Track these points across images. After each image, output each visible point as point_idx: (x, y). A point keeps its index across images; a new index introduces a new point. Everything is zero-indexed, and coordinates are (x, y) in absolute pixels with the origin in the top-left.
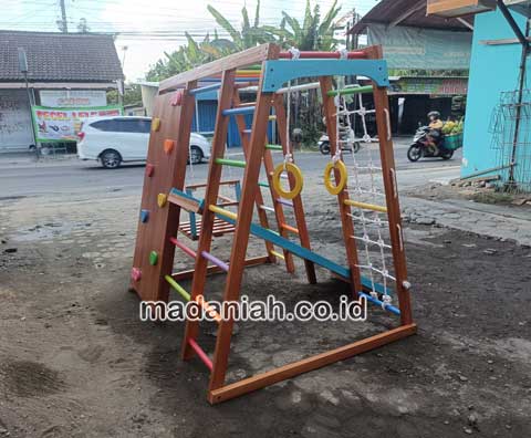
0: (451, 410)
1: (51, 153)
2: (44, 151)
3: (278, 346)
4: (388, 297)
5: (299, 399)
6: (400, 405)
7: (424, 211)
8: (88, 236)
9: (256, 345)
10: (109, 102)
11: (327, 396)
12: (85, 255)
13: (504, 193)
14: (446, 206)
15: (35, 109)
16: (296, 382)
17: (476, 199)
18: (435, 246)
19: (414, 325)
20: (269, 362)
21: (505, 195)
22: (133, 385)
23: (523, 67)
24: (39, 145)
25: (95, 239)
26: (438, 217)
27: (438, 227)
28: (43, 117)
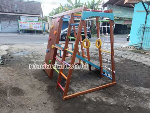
0: (124, 104)
1: (23, 33)
2: (21, 32)
3: (81, 86)
4: (110, 75)
5: (86, 100)
6: (111, 102)
7: (119, 54)
8: (32, 55)
9: (75, 86)
10: (39, 20)
11: (93, 99)
12: (32, 60)
13: (139, 50)
14: (124, 53)
15: (19, 21)
16: (85, 95)
17: (132, 51)
18: (121, 63)
19: (115, 82)
20: (79, 90)
22: (43, 94)
23: (146, 18)
25: (34, 56)
26: (122, 55)
27: (122, 58)
28: (21, 23)
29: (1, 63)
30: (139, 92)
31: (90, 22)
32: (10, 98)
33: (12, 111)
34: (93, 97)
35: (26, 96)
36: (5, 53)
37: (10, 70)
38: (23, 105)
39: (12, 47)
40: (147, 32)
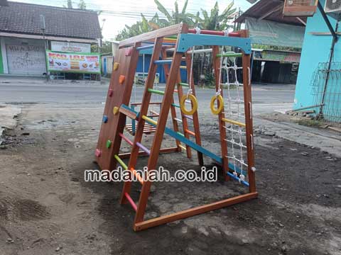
0: (273, 243)
1: (56, 78)
2: (52, 77)
3: (177, 200)
4: (243, 176)
5: (186, 232)
6: (244, 238)
7: (270, 128)
8: (73, 129)
9: (164, 199)
10: (92, 50)
11: (202, 230)
12: (71, 140)
14: (282, 126)
15: (48, 52)
16: (185, 222)
17: (300, 123)
18: (273, 148)
19: (256, 193)
20: (171, 209)
21: (316, 122)
23: (332, 49)
24: (49, 73)
25: (76, 131)
26: (277, 132)
27: (277, 137)
28: (52, 57)
29: (2, 144)
30: (309, 214)
31: (208, 56)
32: (14, 225)
34: (203, 226)
35: (51, 221)
36: (11, 123)
37: (18, 161)
38: (41, 240)
39: (29, 109)
40: (335, 80)
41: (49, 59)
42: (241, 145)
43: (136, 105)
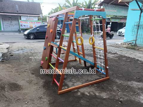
0: (116, 98)
2: (22, 31)
3: (76, 81)
4: (103, 70)
5: (80, 94)
6: (104, 96)
7: (114, 50)
8: (31, 53)
9: (70, 81)
10: (38, 20)
11: (87, 93)
12: (30, 57)
13: (133, 47)
14: (120, 49)
15: (20, 21)
16: (79, 90)
17: (127, 48)
18: (116, 59)
19: (109, 77)
20: (73, 85)
21: (134, 47)
22: (39, 89)
23: (140, 16)
24: (20, 30)
25: (33, 54)
26: (117, 52)
27: (117, 54)
28: (22, 23)
29: (2, 60)
30: (131, 86)
31: (87, 20)
32: (8, 93)
33: (9, 105)
34: (87, 92)
35: (23, 91)
36: (6, 51)
37: (9, 67)
38: (19, 99)
39: (13, 45)
40: (141, 29)
41: (20, 24)
42: (102, 57)
43: (57, 42)
